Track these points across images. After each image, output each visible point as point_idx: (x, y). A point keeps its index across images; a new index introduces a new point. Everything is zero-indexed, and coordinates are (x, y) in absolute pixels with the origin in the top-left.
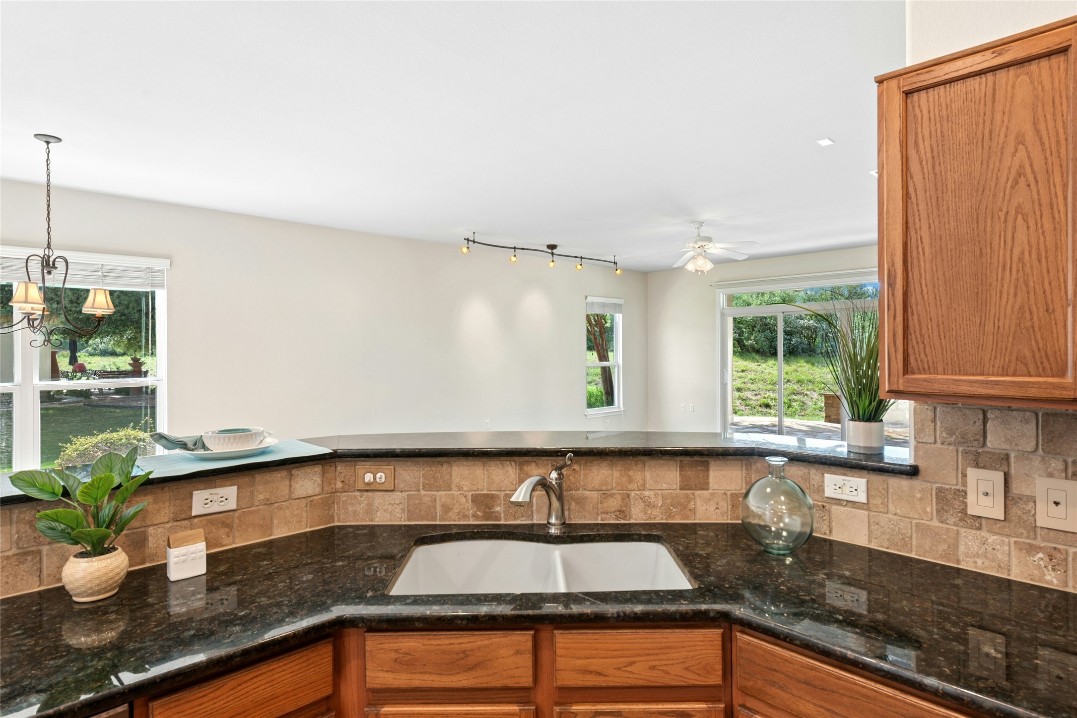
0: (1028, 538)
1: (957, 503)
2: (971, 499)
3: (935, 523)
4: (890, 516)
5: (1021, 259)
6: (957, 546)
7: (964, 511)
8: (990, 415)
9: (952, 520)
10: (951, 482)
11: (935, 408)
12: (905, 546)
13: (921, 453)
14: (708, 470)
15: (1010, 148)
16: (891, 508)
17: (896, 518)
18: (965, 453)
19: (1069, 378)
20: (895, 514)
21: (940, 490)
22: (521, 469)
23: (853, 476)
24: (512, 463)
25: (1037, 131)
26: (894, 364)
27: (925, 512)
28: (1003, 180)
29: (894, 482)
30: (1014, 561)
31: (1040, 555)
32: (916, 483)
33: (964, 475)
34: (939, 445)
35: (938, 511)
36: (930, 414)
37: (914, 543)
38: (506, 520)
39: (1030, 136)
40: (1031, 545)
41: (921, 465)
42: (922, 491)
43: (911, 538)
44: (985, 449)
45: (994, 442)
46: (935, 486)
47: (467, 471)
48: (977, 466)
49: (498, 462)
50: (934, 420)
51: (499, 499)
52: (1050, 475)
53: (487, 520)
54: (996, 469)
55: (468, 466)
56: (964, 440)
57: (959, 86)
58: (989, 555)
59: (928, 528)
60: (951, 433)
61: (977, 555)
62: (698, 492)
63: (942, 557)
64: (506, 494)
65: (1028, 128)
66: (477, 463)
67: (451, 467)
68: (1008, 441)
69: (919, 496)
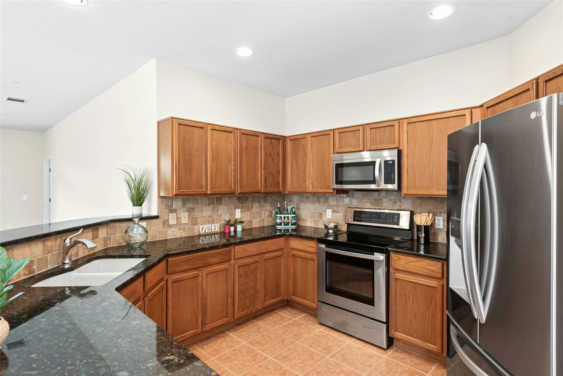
0: (180, 227)
1: (167, 223)
2: (170, 221)
3: (162, 229)
4: (152, 231)
5: (197, 166)
6: (167, 234)
7: (168, 225)
8: (173, 200)
9: (166, 227)
10: (166, 218)
11: (163, 200)
12: (156, 238)
13: (159, 212)
14: (98, 231)
15: (196, 144)
16: (152, 228)
17: (153, 231)
18: (169, 210)
19: (204, 190)
20: (153, 230)
21: (163, 221)
22: (44, 244)
23: (142, 222)
24: (41, 241)
25: (199, 142)
26: (176, 188)
27: (160, 227)
28: (194, 150)
29: (153, 221)
30: (178, 233)
31: (182, 230)
32: (158, 220)
33: (169, 216)
34: (163, 209)
35: (163, 226)
36: (161, 201)
37: (158, 236)
38: (38, 271)
39: (198, 142)
40: (180, 228)
41: (159, 215)
42: (160, 222)
43: (157, 235)
44: (173, 208)
45: (174, 207)
46: (162, 220)
47: (21, 251)
48: (171, 213)
49: (35, 243)
50: (162, 203)
51: (35, 261)
52: (184, 212)
53: (30, 274)
54: (175, 213)
55: (21, 248)
56: (168, 207)
57: (188, 127)
58: (173, 234)
59: (161, 231)
60: (166, 205)
61: (171, 234)
62: (96, 240)
63: (164, 238)
64: (38, 258)
65: (198, 140)
66: (25, 245)
67: (13, 250)
68: (177, 206)
69: (159, 223)
